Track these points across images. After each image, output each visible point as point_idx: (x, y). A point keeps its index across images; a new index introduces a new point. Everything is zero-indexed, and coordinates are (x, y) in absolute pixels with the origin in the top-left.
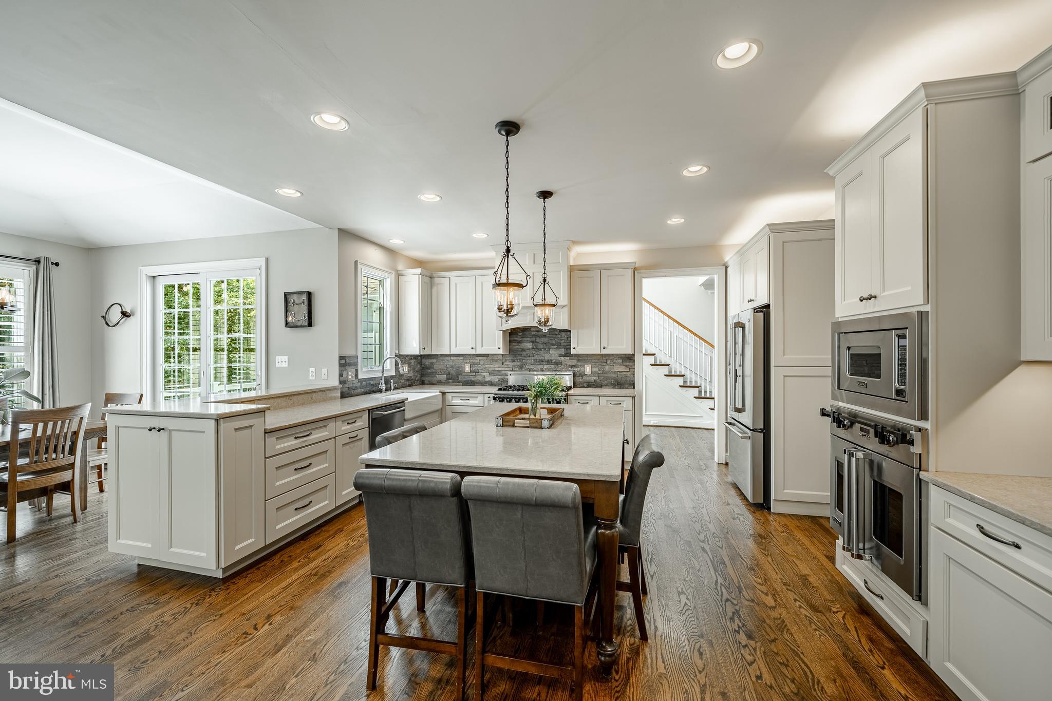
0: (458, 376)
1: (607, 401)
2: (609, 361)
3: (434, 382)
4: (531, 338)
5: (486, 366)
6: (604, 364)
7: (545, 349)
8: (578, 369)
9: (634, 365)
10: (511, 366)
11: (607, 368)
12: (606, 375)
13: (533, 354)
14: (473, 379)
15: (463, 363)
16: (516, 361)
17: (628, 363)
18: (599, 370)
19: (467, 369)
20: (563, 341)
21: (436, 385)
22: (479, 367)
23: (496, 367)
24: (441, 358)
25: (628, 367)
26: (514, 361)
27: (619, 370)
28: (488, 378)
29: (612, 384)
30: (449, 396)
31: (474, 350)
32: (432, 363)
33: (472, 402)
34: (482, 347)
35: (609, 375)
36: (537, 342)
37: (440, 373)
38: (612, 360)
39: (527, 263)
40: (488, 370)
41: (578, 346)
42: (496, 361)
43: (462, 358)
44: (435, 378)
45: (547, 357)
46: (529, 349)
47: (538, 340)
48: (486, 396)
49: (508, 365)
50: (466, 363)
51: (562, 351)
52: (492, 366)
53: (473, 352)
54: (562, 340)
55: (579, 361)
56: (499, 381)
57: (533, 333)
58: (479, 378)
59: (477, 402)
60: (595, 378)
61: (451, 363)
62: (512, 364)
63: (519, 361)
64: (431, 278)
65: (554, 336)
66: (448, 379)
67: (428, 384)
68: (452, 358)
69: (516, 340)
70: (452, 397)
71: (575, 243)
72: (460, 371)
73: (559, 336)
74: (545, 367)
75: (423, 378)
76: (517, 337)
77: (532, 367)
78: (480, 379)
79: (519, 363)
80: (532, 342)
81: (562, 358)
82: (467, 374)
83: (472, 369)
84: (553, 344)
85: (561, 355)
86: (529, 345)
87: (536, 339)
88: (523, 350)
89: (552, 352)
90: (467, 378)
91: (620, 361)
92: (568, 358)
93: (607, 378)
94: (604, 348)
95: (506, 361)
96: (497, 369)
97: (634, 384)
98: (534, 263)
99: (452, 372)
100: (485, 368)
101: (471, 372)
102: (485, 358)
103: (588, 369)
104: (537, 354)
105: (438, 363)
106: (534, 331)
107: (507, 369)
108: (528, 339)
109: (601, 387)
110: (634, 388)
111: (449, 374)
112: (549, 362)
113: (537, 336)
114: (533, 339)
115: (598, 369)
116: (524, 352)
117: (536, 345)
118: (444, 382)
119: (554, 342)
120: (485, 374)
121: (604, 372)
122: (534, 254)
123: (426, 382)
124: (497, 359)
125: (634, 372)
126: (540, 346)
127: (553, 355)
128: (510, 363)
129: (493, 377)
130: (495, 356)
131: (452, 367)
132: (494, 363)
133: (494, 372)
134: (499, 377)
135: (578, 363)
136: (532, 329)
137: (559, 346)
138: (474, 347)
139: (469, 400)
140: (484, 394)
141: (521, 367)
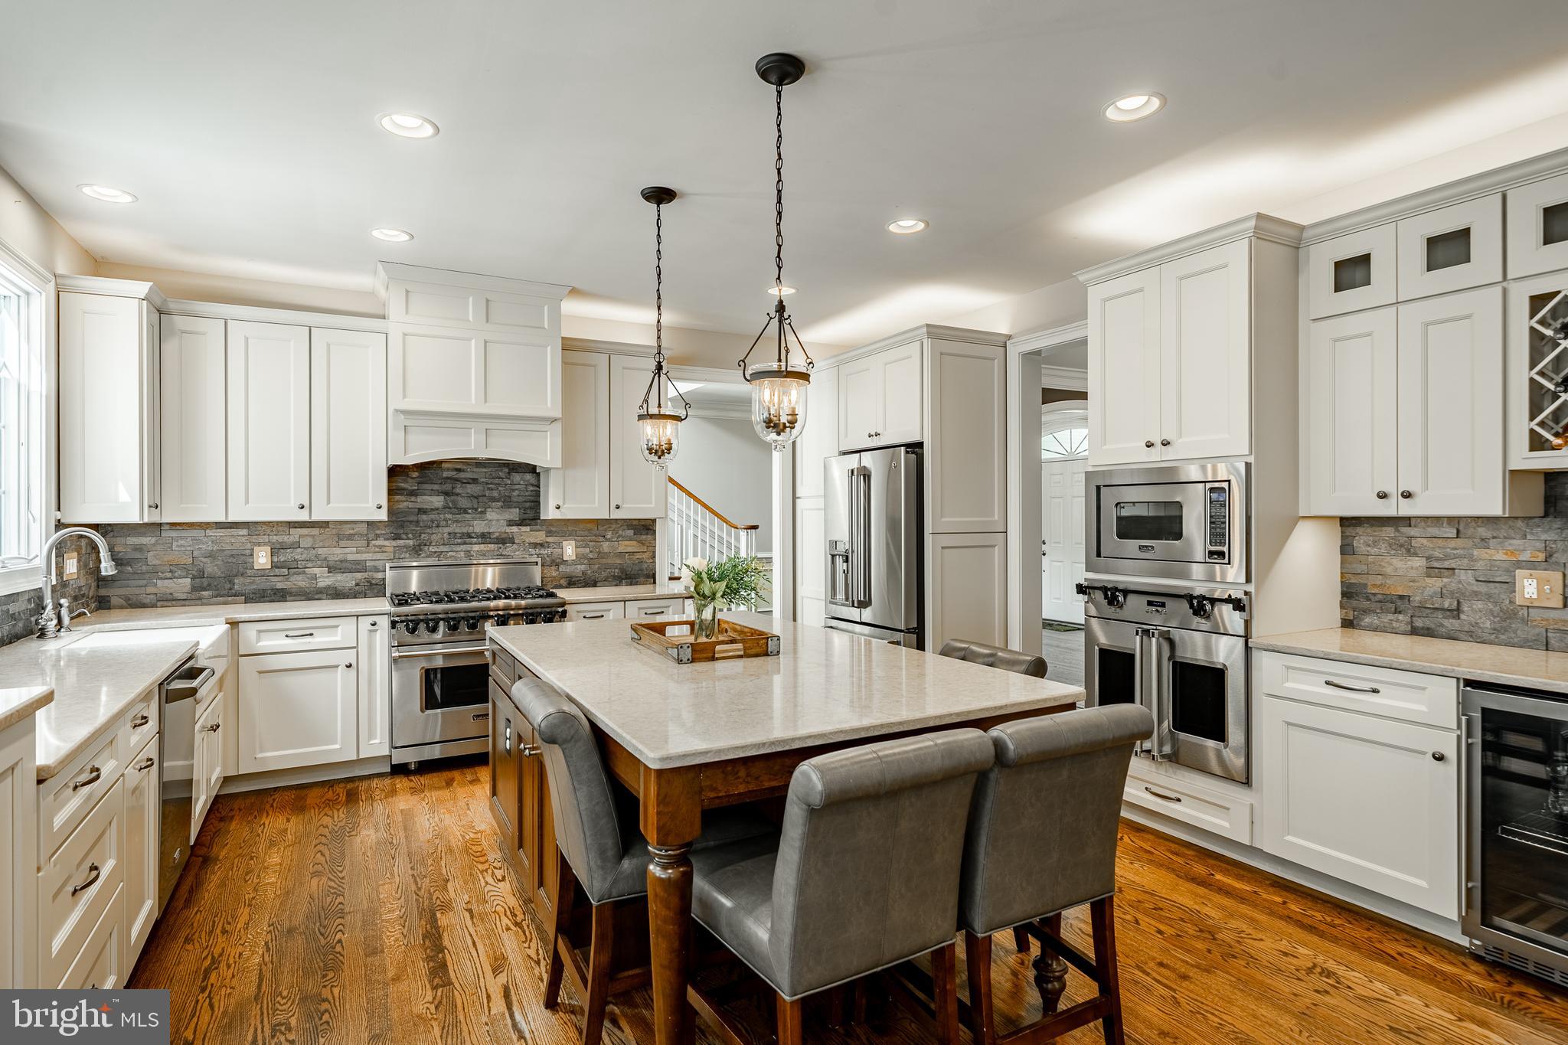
0: (230, 578)
2: (610, 533)
3: (145, 601)
4: (441, 483)
5: (320, 551)
6: (601, 539)
7: (476, 509)
8: (549, 551)
9: (655, 539)
10: (392, 549)
11: (606, 547)
12: (604, 561)
13: (446, 520)
14: (279, 586)
15: (249, 545)
16: (404, 536)
17: (644, 537)
18: (591, 552)
19: (262, 559)
20: (515, 493)
21: (154, 606)
22: (297, 554)
23: (350, 552)
24: (173, 534)
25: (643, 544)
26: (397, 537)
27: (630, 549)
28: (325, 580)
29: (614, 577)
30: (249, 632)
31: (306, 511)
32: (139, 549)
33: (320, 639)
34: (329, 502)
35: (609, 561)
36: (458, 495)
37: (169, 575)
38: (615, 531)
39: (471, 319)
40: (325, 559)
41: (564, 504)
42: (350, 537)
43: (244, 532)
44: (150, 590)
45: (479, 527)
46: (437, 509)
47: (458, 490)
48: (365, 623)
49: (381, 547)
50: (259, 544)
51: (514, 514)
52: (338, 551)
53: (303, 516)
54: (514, 490)
55: (549, 533)
56: (357, 585)
57: (445, 474)
58: (299, 582)
59: (338, 638)
60: (583, 567)
61: (205, 547)
62: (394, 543)
63: (410, 536)
64: (160, 312)
65: (497, 481)
66: (194, 589)
67: (121, 607)
68: (209, 532)
69: (404, 489)
70: (260, 632)
72: (240, 564)
73: (509, 482)
74: (476, 548)
75: (103, 592)
76: (406, 481)
77: (442, 548)
78: (302, 584)
79: (411, 542)
80: (446, 494)
81: (515, 529)
82: (262, 573)
83: (276, 559)
84: (493, 500)
85: (511, 523)
86: (437, 501)
87: (453, 488)
88: (422, 511)
89: (491, 515)
90: (261, 584)
91: (630, 532)
92: (528, 529)
93: (607, 566)
94: (618, 507)
95: (377, 537)
96: (350, 557)
97: (654, 576)
98: (487, 321)
99: (211, 568)
100: (317, 556)
101: (274, 566)
102: (315, 531)
103: (569, 550)
104: (457, 521)
105: (159, 548)
106: (448, 470)
107: (379, 556)
108: (436, 487)
109: (594, 584)
110: (655, 582)
111: (201, 574)
112: (485, 538)
113: (457, 480)
114: (447, 487)
115: (588, 550)
116: (424, 517)
117: (453, 502)
118: (184, 596)
119: (495, 494)
120: (316, 571)
121: (601, 555)
122: (488, 301)
123: (114, 601)
124: (352, 532)
125: (654, 552)
126: (463, 503)
127: (494, 523)
128: (387, 543)
129: (340, 577)
130: (349, 526)
131: (211, 555)
132: (343, 543)
133: (344, 565)
134: (359, 575)
135: (550, 539)
136: (444, 465)
137: (507, 503)
138: (306, 504)
139: (311, 635)
140: (358, 616)
141: (417, 551)
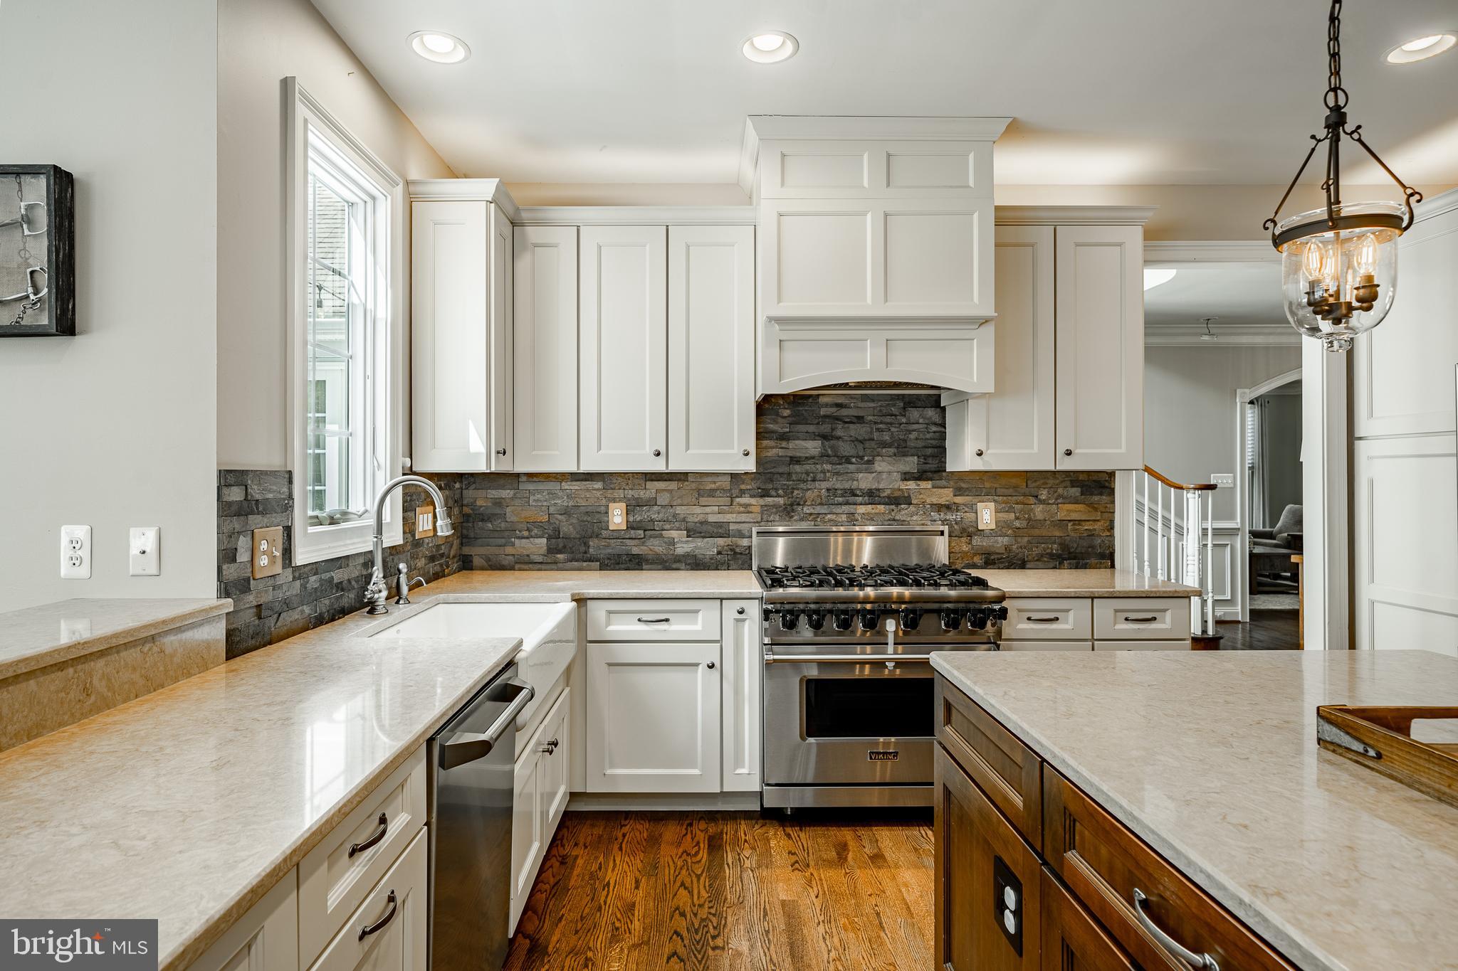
0: (584, 540)
1: (1116, 611)
2: (1045, 492)
3: (505, 563)
4: (818, 424)
5: (679, 510)
6: (1032, 500)
7: (862, 458)
8: (958, 516)
9: (1113, 502)
10: (758, 509)
11: (1039, 511)
12: (1037, 532)
13: (823, 472)
14: (635, 551)
15: (604, 502)
16: (773, 493)
17: (1096, 498)
18: (1017, 518)
19: (617, 517)
20: (913, 436)
21: (512, 568)
22: (654, 513)
23: (711, 512)
24: (531, 487)
25: (1096, 509)
26: (765, 494)
27: (1074, 516)
28: (685, 546)
29: (1051, 556)
30: (598, 611)
31: (662, 459)
32: (498, 503)
33: (678, 628)
34: (688, 448)
35: (1044, 532)
36: (838, 438)
37: (526, 533)
38: (1053, 489)
39: (866, 184)
40: (684, 520)
41: (988, 448)
42: (711, 493)
43: (599, 485)
44: (509, 550)
45: (865, 481)
46: (813, 458)
47: (839, 433)
48: (731, 608)
49: (746, 506)
50: (614, 500)
51: (911, 464)
52: (698, 510)
53: (658, 466)
54: (910, 432)
55: (959, 491)
56: (719, 553)
57: (823, 411)
58: (655, 547)
59: (698, 627)
60: (1005, 540)
61: (562, 502)
62: (762, 501)
63: (780, 492)
64: (513, 224)
65: (888, 419)
66: (551, 550)
67: (482, 569)
68: (565, 485)
69: (773, 432)
70: (610, 612)
71: (1016, 130)
72: (594, 523)
73: (904, 420)
74: (862, 509)
75: (466, 551)
76: (776, 422)
77: (819, 509)
78: (659, 550)
79: (781, 501)
80: (824, 437)
81: (911, 485)
82: (617, 535)
83: (631, 519)
84: (884, 445)
85: (906, 477)
86: (812, 447)
87: (833, 430)
88: (795, 460)
89: (880, 465)
90: (616, 547)
91: (1075, 492)
92: (928, 485)
93: (1042, 539)
94: (1069, 453)
95: (742, 493)
96: (712, 519)
97: (1111, 557)
98: (888, 185)
99: (567, 528)
100: (675, 515)
101: (630, 526)
102: (673, 485)
103: (987, 516)
104: (838, 474)
105: (517, 502)
106: (827, 405)
107: (743, 517)
108: (811, 428)
109: (1022, 565)
110: (1113, 566)
111: (555, 535)
112: (872, 496)
113: (837, 418)
114: (825, 428)
115: (1012, 516)
116: (797, 468)
117: (832, 447)
118: (540, 559)
119: (886, 437)
120: (674, 534)
121: (1032, 523)
122: (889, 155)
123: (477, 561)
124: (713, 486)
125: (1112, 522)
126: (846, 449)
127: (884, 476)
128: (753, 501)
129: (700, 543)
130: (710, 479)
131: (566, 512)
132: (703, 501)
133: (704, 528)
134: (721, 541)
135: (959, 500)
136: (822, 400)
137: (902, 449)
138: (663, 451)
139: (667, 620)
140: (722, 599)
141: (789, 513)
